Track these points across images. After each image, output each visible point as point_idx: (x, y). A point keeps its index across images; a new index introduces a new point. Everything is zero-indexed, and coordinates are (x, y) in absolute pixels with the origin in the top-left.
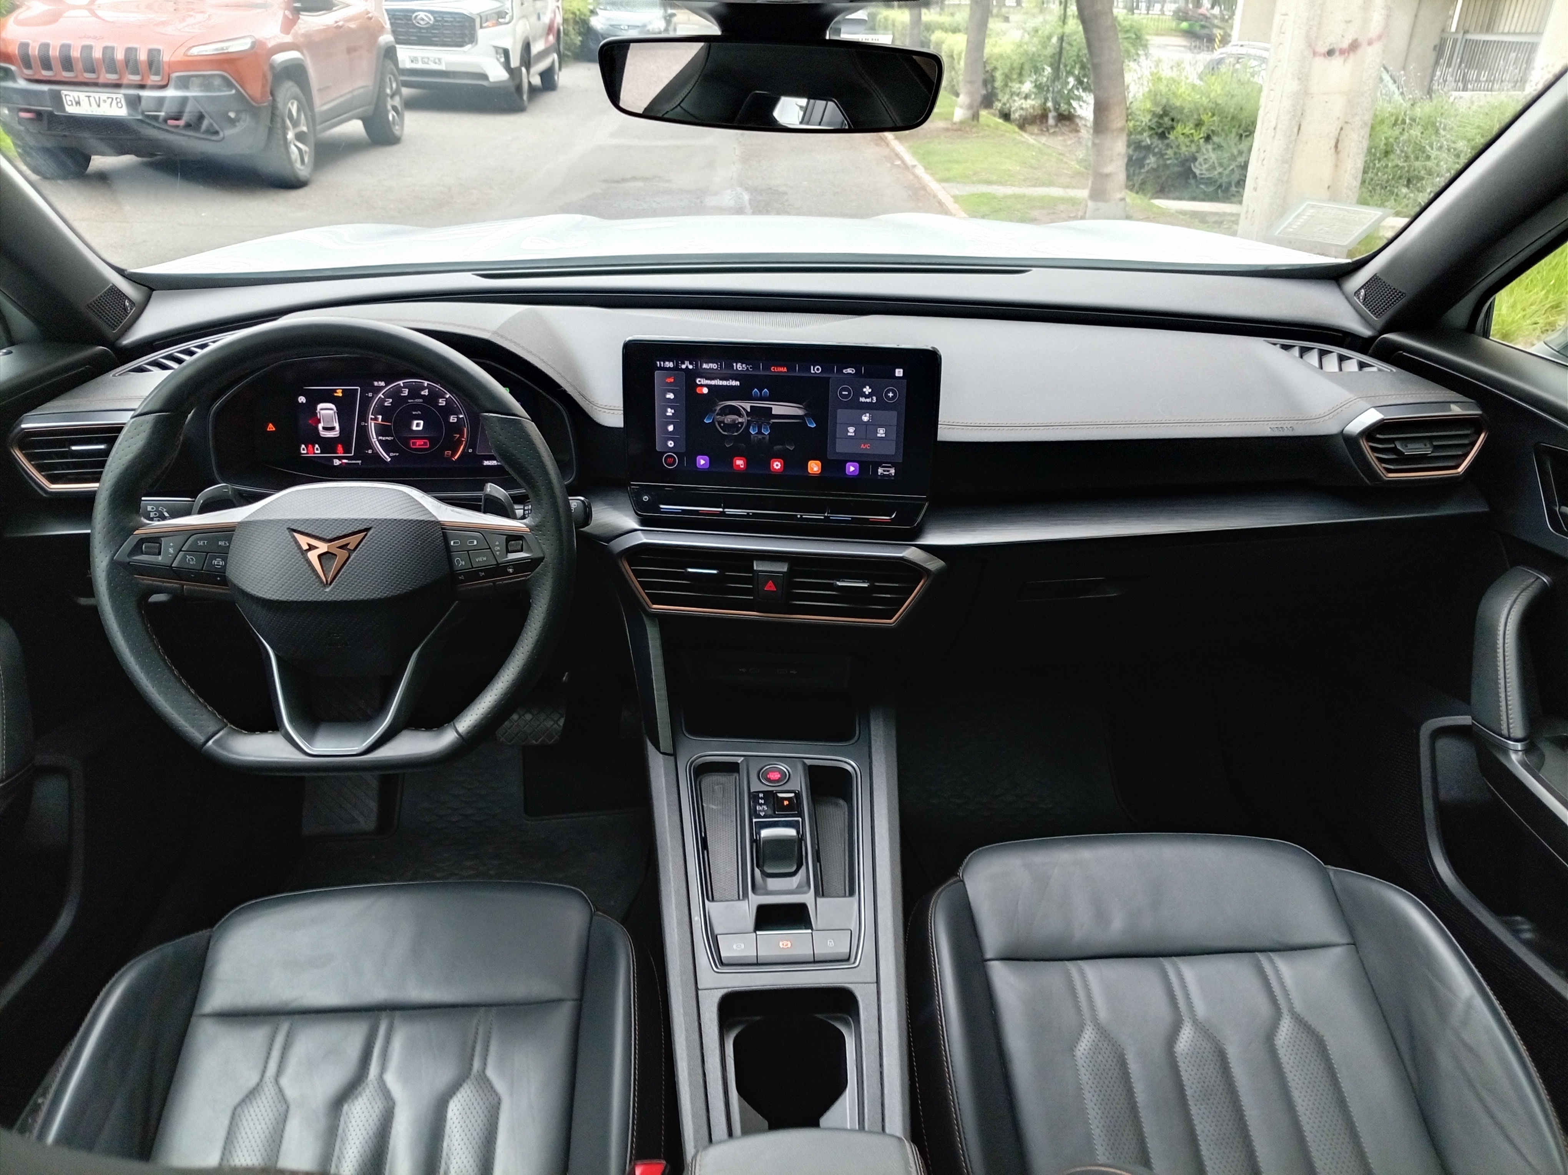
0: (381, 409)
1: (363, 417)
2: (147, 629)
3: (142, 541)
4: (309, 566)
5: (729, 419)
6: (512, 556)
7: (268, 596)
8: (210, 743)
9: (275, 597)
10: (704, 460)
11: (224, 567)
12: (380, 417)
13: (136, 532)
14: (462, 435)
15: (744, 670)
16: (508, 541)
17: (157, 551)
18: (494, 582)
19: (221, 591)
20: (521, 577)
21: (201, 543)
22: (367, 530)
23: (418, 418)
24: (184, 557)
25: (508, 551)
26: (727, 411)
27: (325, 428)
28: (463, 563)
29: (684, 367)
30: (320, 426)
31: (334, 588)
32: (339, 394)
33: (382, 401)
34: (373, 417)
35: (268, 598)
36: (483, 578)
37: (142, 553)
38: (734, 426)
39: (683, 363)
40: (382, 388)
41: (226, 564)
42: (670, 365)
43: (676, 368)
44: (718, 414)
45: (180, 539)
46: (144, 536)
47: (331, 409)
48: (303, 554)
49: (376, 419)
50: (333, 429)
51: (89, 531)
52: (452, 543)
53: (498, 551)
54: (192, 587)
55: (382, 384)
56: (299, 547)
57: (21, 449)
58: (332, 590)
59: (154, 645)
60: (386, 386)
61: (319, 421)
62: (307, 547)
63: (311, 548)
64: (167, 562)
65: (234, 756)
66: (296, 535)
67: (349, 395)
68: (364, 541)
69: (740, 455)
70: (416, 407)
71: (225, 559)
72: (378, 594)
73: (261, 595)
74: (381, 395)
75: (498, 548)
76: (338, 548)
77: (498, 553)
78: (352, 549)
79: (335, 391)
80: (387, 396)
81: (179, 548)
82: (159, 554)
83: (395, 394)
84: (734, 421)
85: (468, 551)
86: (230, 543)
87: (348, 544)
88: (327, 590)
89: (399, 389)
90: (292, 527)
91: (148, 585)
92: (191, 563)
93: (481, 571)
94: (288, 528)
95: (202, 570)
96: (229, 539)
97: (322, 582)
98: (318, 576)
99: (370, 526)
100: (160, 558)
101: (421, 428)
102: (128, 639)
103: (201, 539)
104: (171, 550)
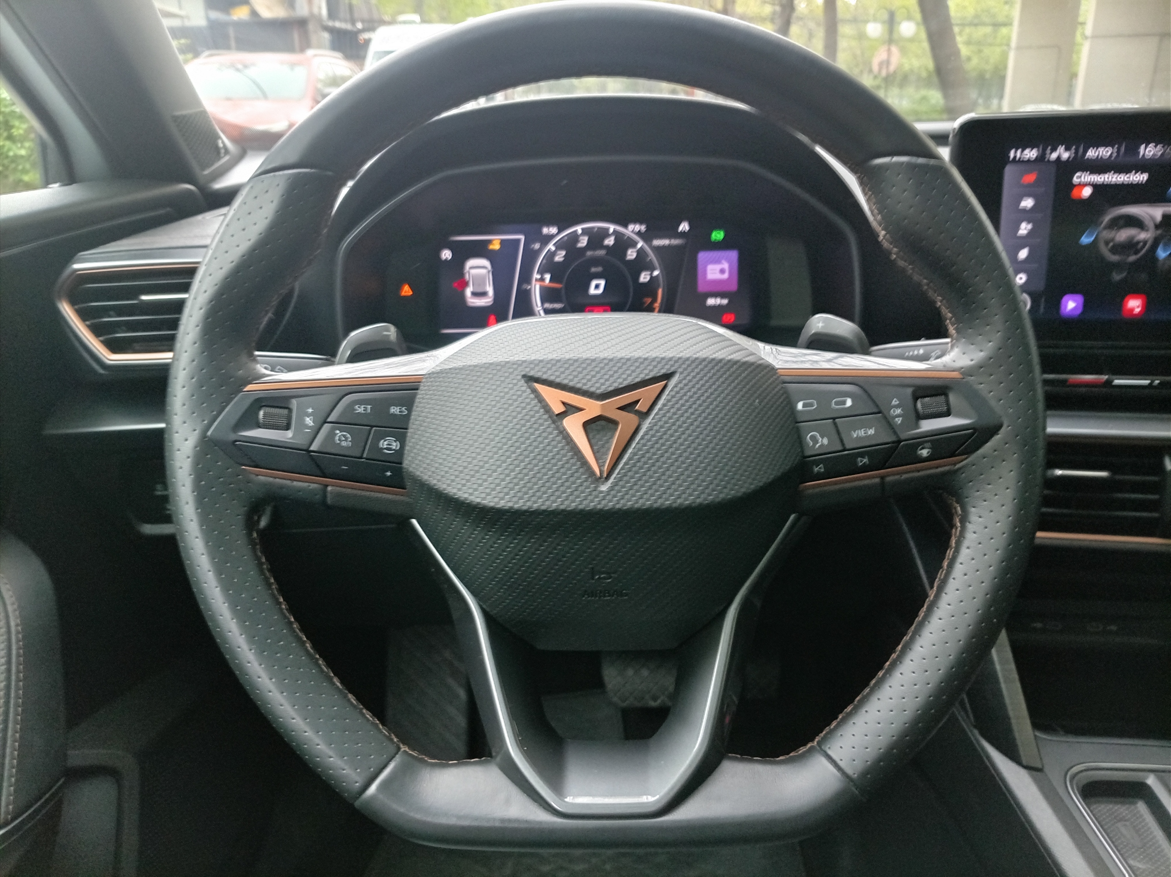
0: (550, 266)
1: (525, 278)
2: (260, 564)
3: (260, 402)
4: (568, 444)
5: (1123, 235)
6: (928, 425)
7: (492, 500)
8: (373, 788)
9: (503, 504)
10: (1074, 301)
11: (400, 453)
12: (548, 277)
13: (249, 387)
14: (655, 300)
15: (1039, 625)
16: (916, 397)
17: (285, 422)
18: (882, 478)
19: (390, 497)
20: (943, 466)
21: (360, 409)
22: (668, 376)
23: (598, 276)
24: (331, 435)
25: (920, 417)
26: (1122, 222)
27: (475, 294)
28: (825, 441)
29: (1054, 156)
30: (468, 291)
31: (615, 484)
32: (496, 246)
33: (551, 255)
34: (539, 277)
35: (492, 504)
36: (865, 469)
37: (259, 426)
38: (1131, 246)
39: (1054, 149)
40: (552, 237)
41: (402, 446)
42: (1031, 154)
43: (1041, 159)
44: (1105, 228)
45: (326, 400)
46: (262, 395)
47: (484, 267)
48: (554, 422)
49: (542, 279)
50: (484, 294)
51: (162, 425)
52: (800, 406)
53: (898, 416)
54: (343, 490)
55: (554, 230)
56: (547, 409)
57: (73, 303)
58: (611, 489)
59: (273, 595)
60: (560, 231)
61: (465, 284)
62: (562, 409)
63: (570, 409)
64: (301, 441)
65: (418, 816)
66: (537, 386)
67: (510, 246)
68: (664, 397)
69: (1135, 292)
70: (596, 261)
71: (402, 439)
72: (698, 497)
73: (478, 500)
74: (551, 247)
75: (899, 411)
76: (619, 408)
77: (899, 420)
78: (645, 410)
79: (490, 242)
80: (559, 246)
81: (322, 420)
82: (287, 427)
83: (570, 244)
84: (1133, 238)
85: (834, 419)
86: (410, 410)
87: (637, 402)
88: (604, 488)
89: (574, 238)
90: (532, 373)
91: (265, 484)
92: (344, 444)
93: (862, 454)
94: (524, 376)
95: (361, 458)
96: (409, 403)
97: (592, 473)
98: (584, 463)
99: (673, 369)
100: (289, 434)
101: (600, 291)
102: (226, 585)
103: (360, 402)
104: (309, 421)
